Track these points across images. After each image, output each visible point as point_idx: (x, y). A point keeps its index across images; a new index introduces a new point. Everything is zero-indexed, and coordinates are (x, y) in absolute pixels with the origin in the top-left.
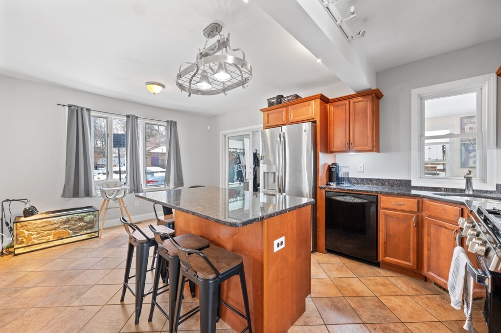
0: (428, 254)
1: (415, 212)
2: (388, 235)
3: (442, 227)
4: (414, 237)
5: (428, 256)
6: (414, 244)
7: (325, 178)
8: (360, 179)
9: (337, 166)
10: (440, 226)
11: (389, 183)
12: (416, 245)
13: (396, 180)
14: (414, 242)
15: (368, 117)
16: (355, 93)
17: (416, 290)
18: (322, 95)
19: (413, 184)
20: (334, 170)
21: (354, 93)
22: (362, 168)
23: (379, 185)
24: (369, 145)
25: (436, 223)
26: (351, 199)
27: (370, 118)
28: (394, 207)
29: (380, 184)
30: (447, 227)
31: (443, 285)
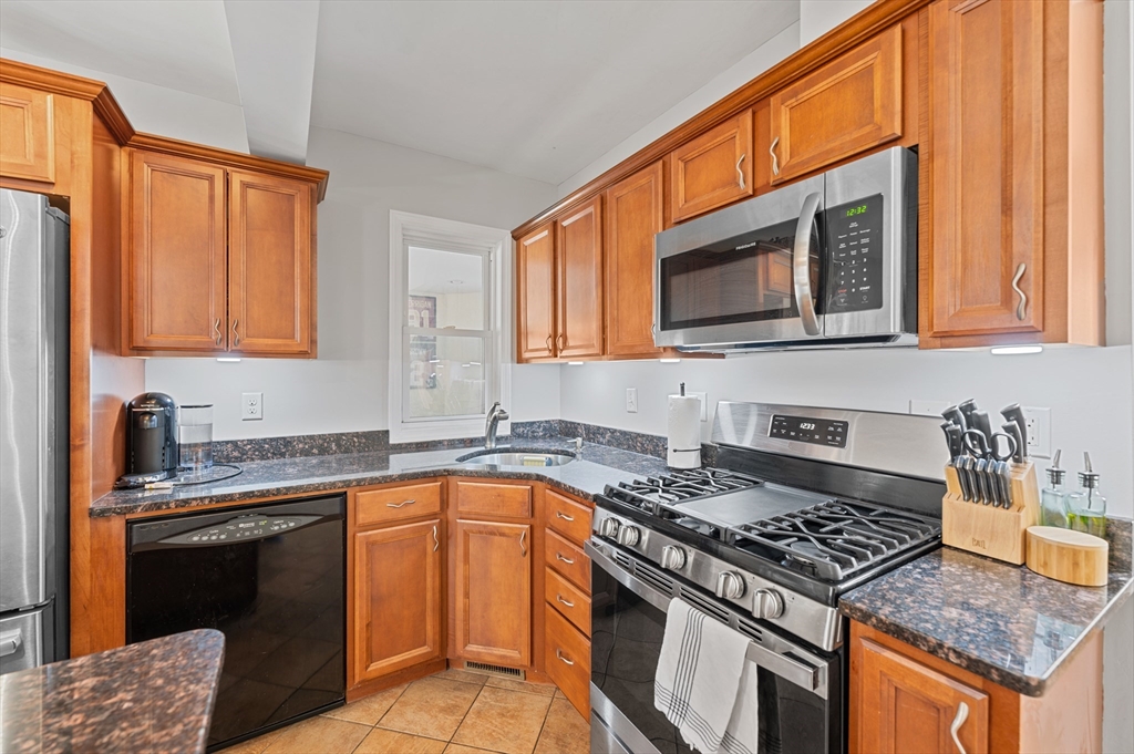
0: (465, 605)
1: (436, 514)
2: (375, 601)
3: (495, 534)
4: (434, 577)
5: (465, 611)
6: (434, 594)
7: (110, 461)
8: (250, 442)
9: (164, 405)
10: (492, 533)
11: (339, 446)
12: (437, 595)
13: (357, 435)
14: (433, 589)
15: (297, 247)
16: (247, 152)
17: (449, 710)
18: (106, 89)
19: (393, 440)
20: (152, 423)
21: (244, 150)
22: (258, 408)
23: (313, 454)
24: (298, 336)
25: (482, 529)
26: (257, 527)
27: (302, 252)
28: (389, 516)
29: (315, 451)
30: (507, 531)
31: (499, 661)
